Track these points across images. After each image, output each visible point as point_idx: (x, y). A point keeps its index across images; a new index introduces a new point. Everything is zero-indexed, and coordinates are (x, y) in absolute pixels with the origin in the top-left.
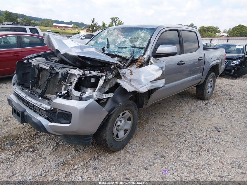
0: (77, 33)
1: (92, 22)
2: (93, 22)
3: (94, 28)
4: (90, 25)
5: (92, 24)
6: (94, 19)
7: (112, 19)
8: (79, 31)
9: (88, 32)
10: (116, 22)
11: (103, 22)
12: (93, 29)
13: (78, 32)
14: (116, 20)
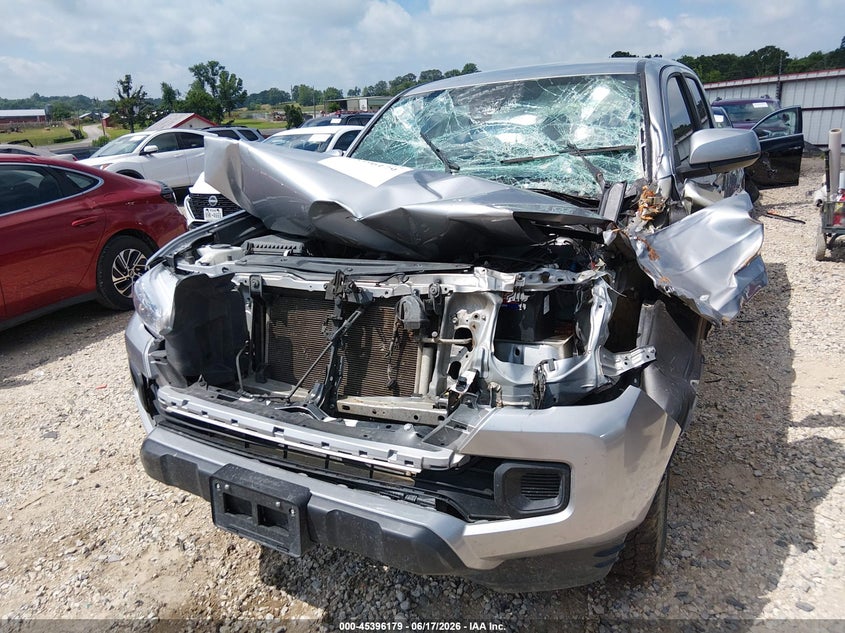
0: (72, 135)
1: (122, 90)
2: (127, 89)
3: (136, 110)
4: (118, 99)
5: (125, 96)
6: (128, 78)
7: (198, 70)
8: (76, 128)
9: (111, 126)
10: (215, 81)
11: (164, 85)
12: (133, 113)
13: (73, 131)
14: (214, 74)
